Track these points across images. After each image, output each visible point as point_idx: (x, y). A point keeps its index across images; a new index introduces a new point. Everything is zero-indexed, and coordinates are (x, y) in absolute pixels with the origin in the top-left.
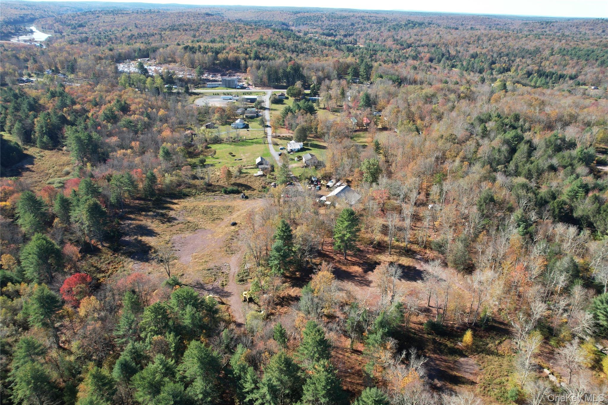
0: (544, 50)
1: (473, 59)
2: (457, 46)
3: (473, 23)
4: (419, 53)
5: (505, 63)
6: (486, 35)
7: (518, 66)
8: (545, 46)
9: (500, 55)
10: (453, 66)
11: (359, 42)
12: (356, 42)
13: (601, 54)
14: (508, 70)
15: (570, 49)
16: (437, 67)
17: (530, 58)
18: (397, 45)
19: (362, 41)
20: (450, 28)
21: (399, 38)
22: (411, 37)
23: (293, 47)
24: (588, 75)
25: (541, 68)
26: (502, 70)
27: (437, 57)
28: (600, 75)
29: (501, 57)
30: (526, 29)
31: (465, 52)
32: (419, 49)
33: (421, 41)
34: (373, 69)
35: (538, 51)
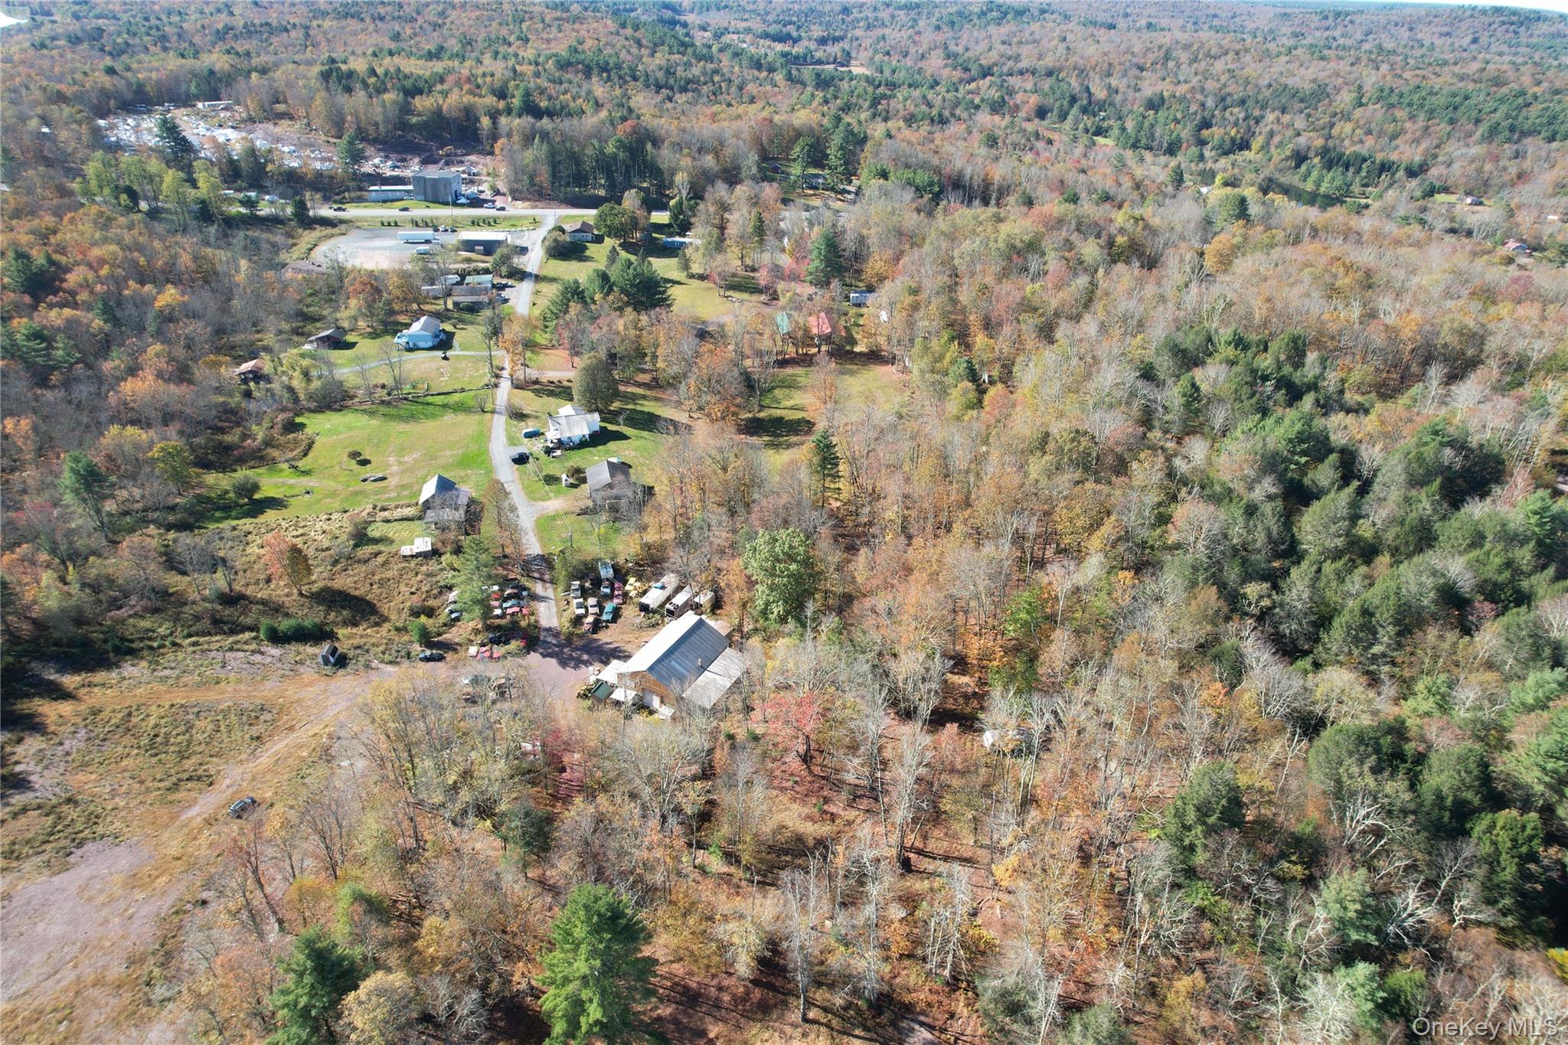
0: (1338, 90)
1: (1152, 112)
2: (1109, 75)
3: (1153, 11)
4: (1011, 92)
5: (1236, 124)
6: (1186, 47)
7: (1272, 134)
8: (1340, 80)
9: (1222, 100)
10: (1100, 132)
11: (856, 59)
12: (847, 59)
13: (1492, 104)
14: (1244, 145)
15: (1405, 90)
16: (1055, 136)
17: (1301, 112)
18: (955, 68)
19: (864, 56)
20: (1094, 24)
21: (960, 49)
22: (990, 49)
23: (660, 75)
24: (1456, 166)
25: (1331, 143)
26: (1227, 145)
27: (1057, 104)
28: (1488, 167)
29: (1225, 109)
30: (1284, 30)
31: (1131, 92)
32: (1012, 80)
33: (1017, 58)
34: (868, 147)
35: (1320, 93)
